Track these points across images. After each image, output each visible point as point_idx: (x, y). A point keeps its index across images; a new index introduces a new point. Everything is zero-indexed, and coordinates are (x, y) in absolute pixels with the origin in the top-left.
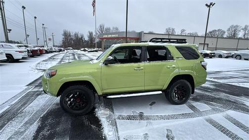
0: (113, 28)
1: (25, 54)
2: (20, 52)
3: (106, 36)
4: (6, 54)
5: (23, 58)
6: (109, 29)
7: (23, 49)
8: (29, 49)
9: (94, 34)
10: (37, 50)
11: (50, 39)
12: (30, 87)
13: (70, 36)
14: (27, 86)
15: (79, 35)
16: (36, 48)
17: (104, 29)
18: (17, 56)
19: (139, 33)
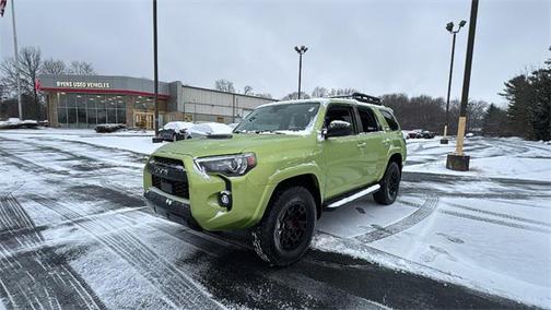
19: (170, 84)
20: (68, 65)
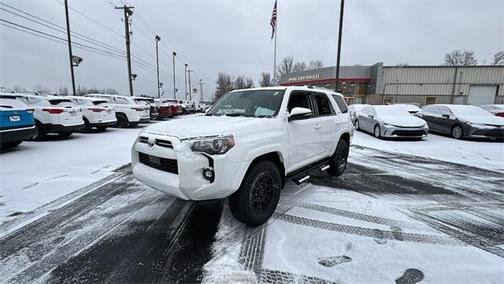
0: (311, 64)
1: (146, 114)
2: (137, 110)
3: (295, 79)
4: (117, 113)
5: (143, 121)
6: (303, 66)
7: (143, 105)
8: (154, 105)
9: (272, 77)
10: (167, 108)
11: (195, 90)
12: (117, 173)
13: (229, 83)
14: (116, 171)
15: (245, 81)
16: (166, 105)
17: (293, 67)
18: (134, 117)
19: (371, 67)
20: (307, 64)
